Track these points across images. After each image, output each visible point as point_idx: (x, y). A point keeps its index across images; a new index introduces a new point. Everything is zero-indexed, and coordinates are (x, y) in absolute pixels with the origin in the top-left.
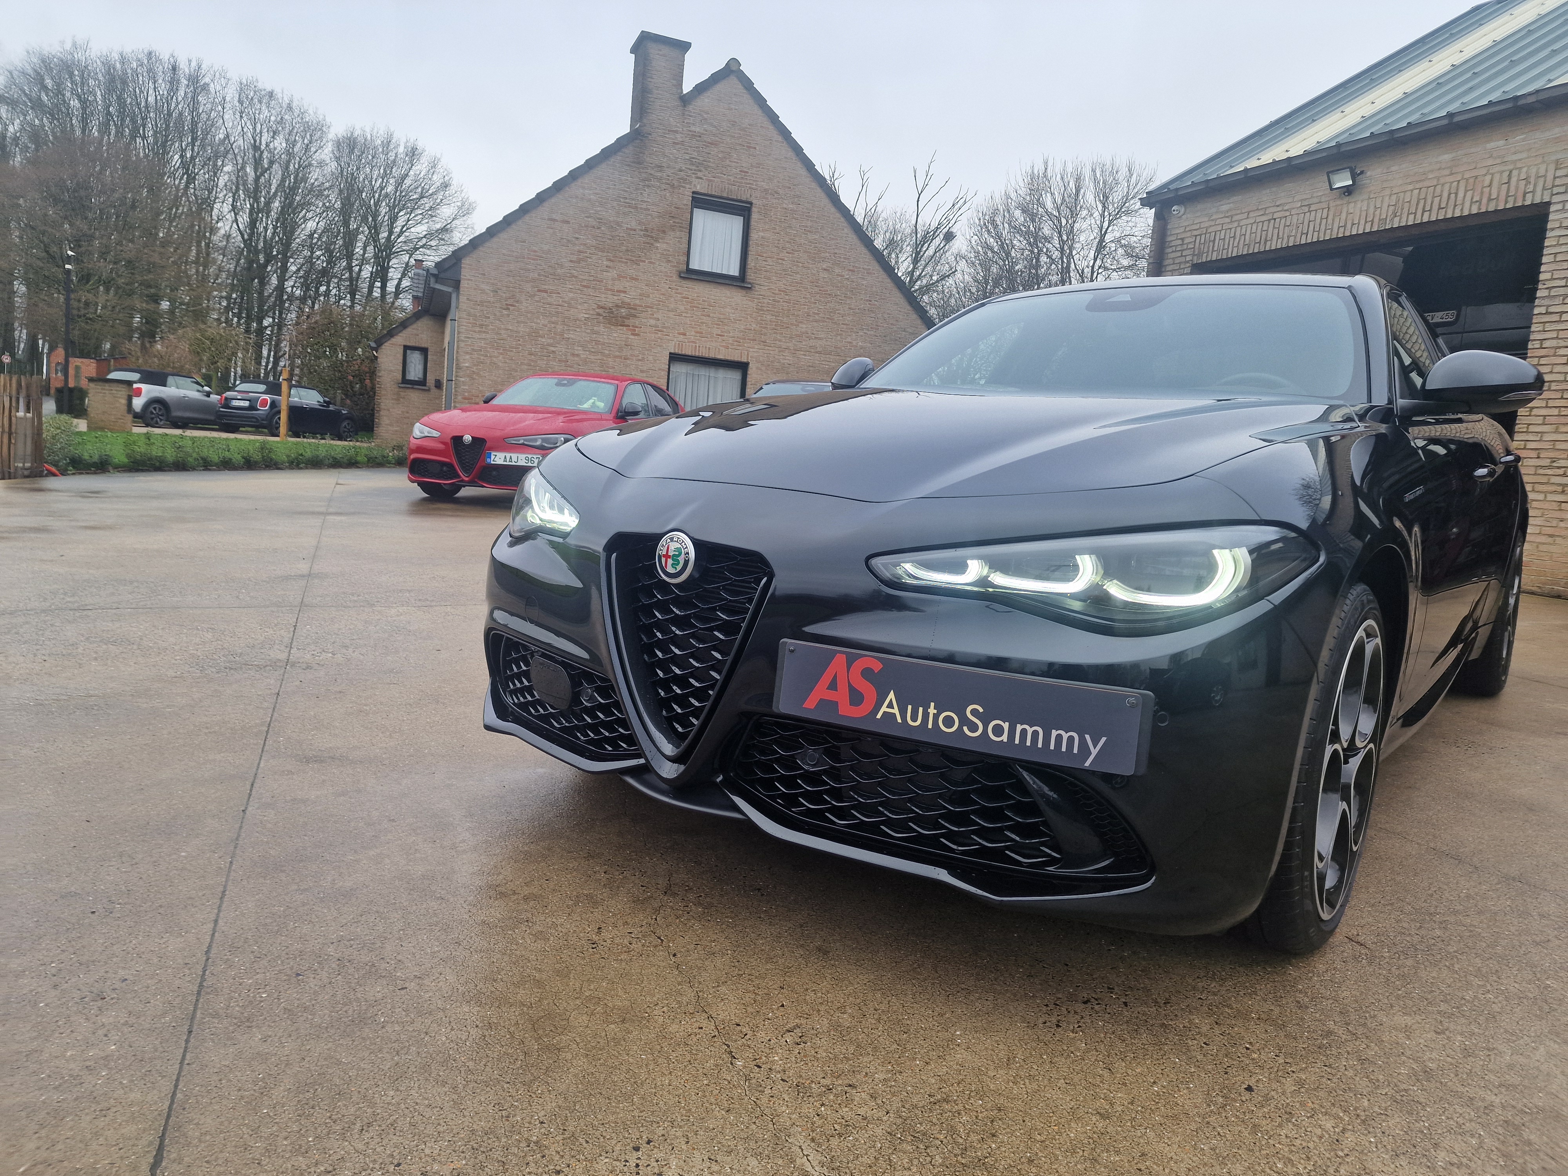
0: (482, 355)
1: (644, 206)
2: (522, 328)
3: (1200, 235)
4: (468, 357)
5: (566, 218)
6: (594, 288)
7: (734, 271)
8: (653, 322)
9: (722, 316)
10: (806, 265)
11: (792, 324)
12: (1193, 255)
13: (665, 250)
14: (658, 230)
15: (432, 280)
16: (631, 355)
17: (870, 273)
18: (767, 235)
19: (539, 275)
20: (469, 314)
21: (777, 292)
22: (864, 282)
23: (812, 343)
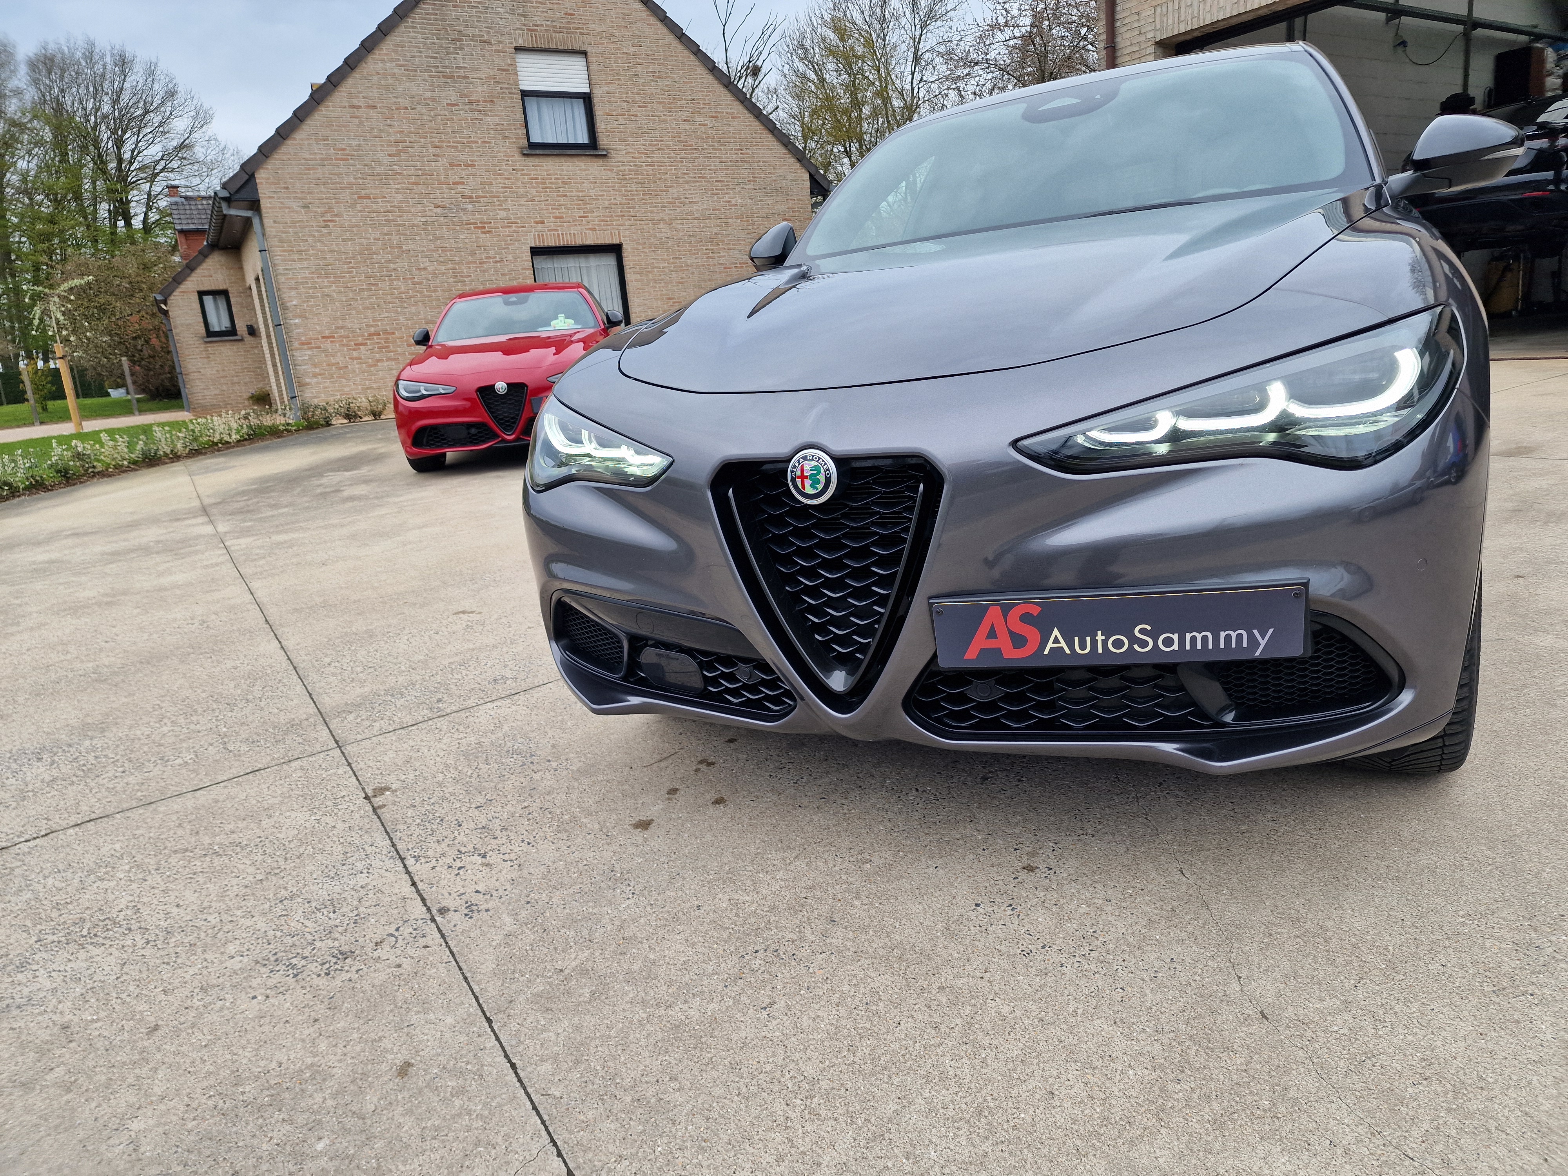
0: (310, 288)
1: (462, 73)
2: (349, 247)
3: (1161, 5)
4: (293, 293)
5: (370, 102)
6: (424, 184)
7: (582, 137)
8: (503, 214)
9: (580, 194)
10: (663, 117)
11: (661, 191)
12: (1155, 30)
13: (498, 124)
14: (485, 101)
15: (224, 205)
16: (487, 258)
17: (736, 117)
18: (612, 88)
19: (355, 179)
20: (281, 241)
21: (637, 155)
22: (731, 129)
23: (688, 209)
